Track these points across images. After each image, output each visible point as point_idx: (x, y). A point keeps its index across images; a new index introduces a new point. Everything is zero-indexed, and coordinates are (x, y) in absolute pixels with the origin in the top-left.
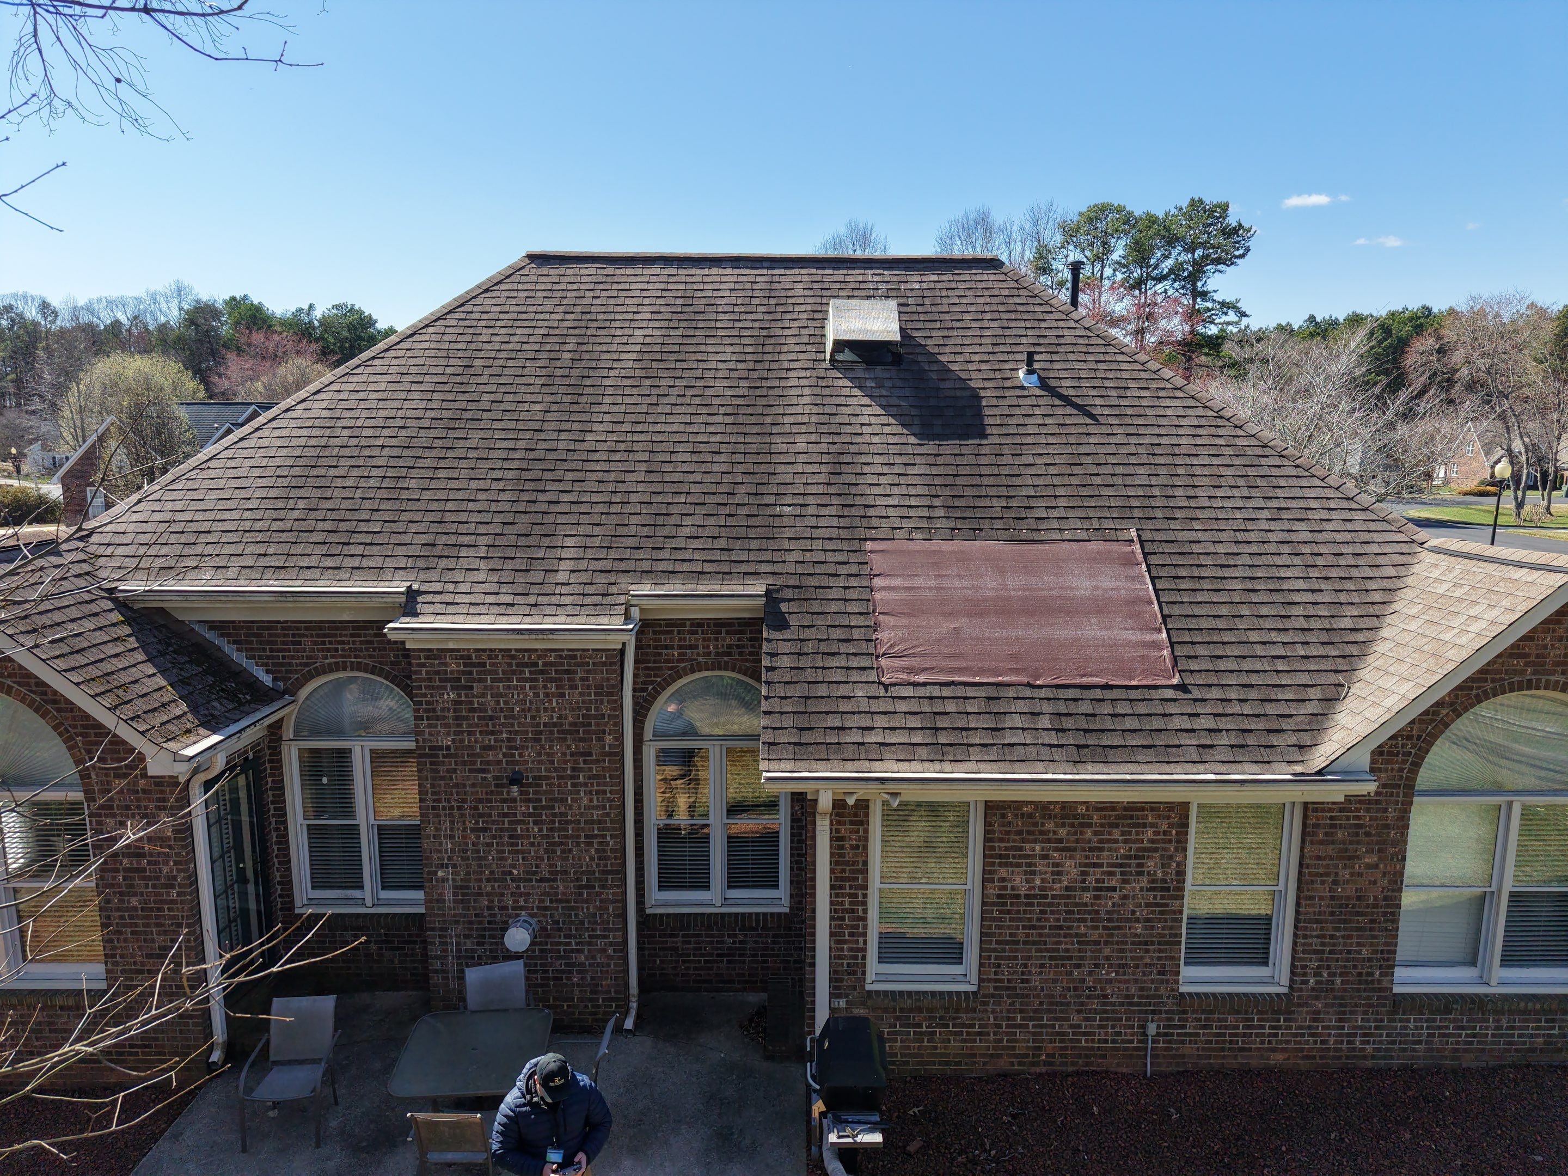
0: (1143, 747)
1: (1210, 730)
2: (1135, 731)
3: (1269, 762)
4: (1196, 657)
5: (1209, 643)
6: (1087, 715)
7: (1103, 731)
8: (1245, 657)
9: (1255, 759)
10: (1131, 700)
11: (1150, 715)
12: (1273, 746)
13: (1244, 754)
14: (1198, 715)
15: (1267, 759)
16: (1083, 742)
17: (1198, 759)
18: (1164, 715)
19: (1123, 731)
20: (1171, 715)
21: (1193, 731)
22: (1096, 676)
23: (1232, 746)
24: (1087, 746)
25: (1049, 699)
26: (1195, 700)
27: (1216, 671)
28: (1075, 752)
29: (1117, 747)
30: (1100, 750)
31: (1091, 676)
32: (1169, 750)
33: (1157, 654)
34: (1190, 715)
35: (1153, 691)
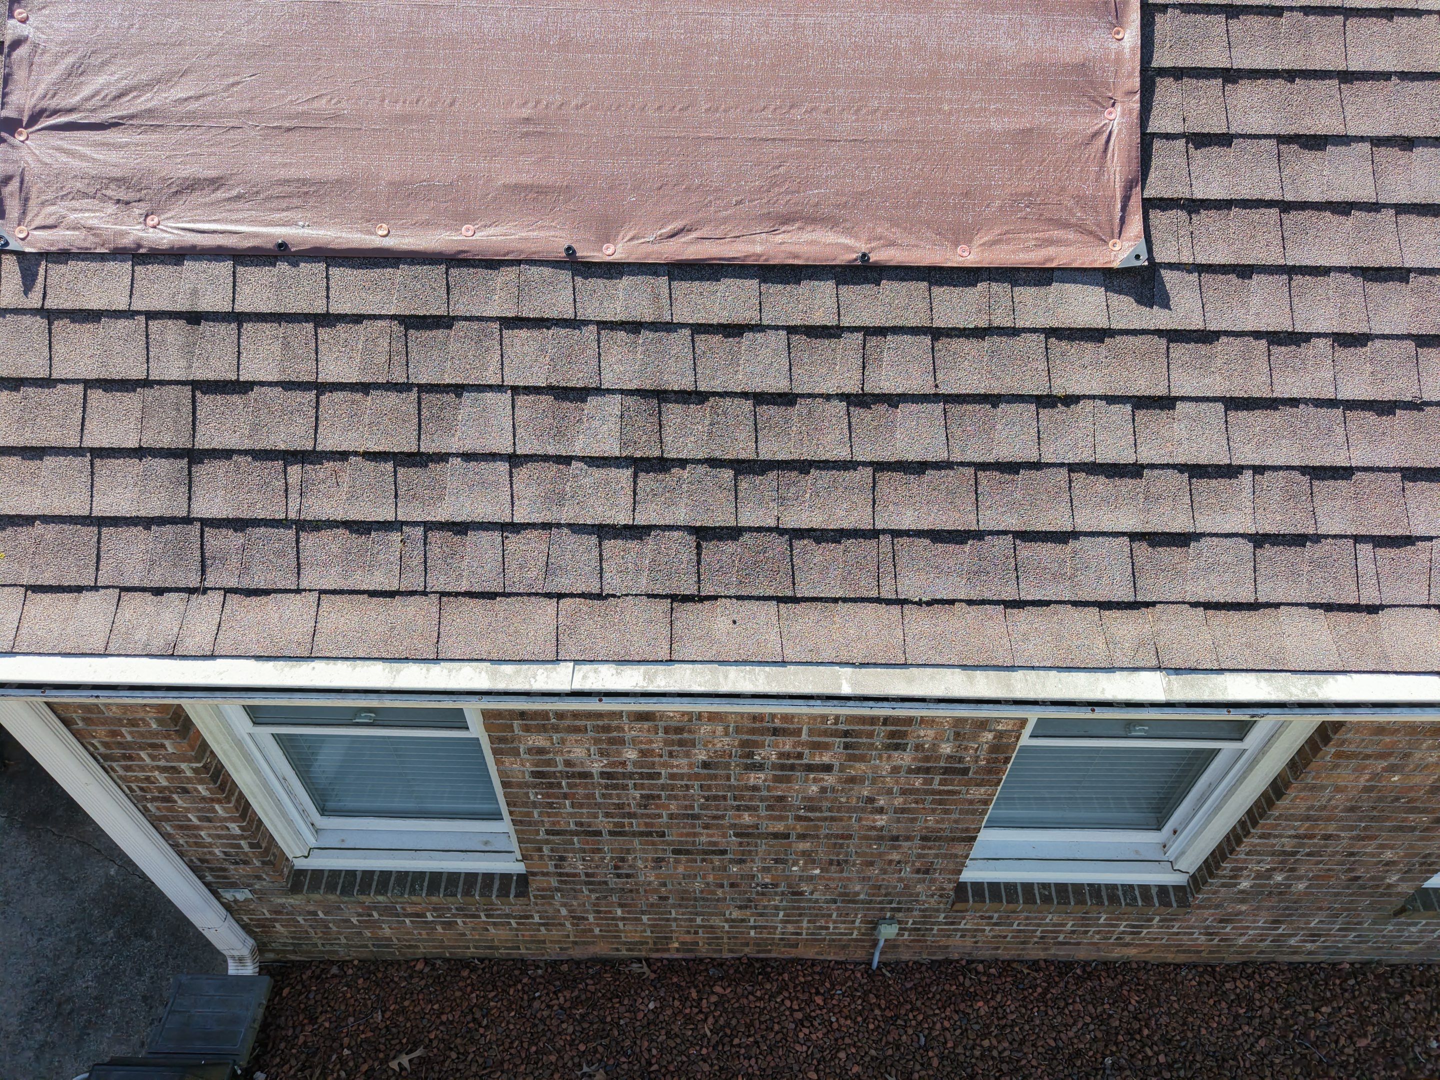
0: (937, 536)
1: (1197, 471)
2: (920, 468)
3: (1373, 609)
4: (1225, 140)
5: (1290, 75)
6: (760, 398)
7: (803, 467)
8: (1408, 143)
9: (1330, 595)
10: (937, 334)
11: (993, 400)
12: (1408, 540)
13: (1294, 574)
14: (1166, 403)
15: (1369, 596)
16: (722, 518)
17: (1124, 594)
18: (1045, 401)
19: (879, 467)
20: (1070, 400)
21: (1135, 471)
22: (831, 222)
23: (1259, 540)
24: (734, 533)
25: (634, 327)
26: (1175, 336)
27: (1285, 207)
28: (687, 554)
29: (838, 535)
30: (780, 544)
31: (813, 220)
32: (1026, 551)
33: (1086, 124)
34: (1141, 403)
35: (1027, 294)
